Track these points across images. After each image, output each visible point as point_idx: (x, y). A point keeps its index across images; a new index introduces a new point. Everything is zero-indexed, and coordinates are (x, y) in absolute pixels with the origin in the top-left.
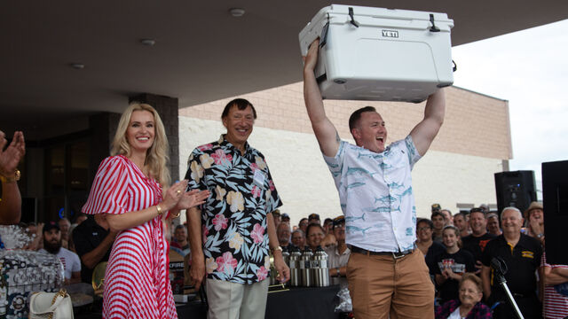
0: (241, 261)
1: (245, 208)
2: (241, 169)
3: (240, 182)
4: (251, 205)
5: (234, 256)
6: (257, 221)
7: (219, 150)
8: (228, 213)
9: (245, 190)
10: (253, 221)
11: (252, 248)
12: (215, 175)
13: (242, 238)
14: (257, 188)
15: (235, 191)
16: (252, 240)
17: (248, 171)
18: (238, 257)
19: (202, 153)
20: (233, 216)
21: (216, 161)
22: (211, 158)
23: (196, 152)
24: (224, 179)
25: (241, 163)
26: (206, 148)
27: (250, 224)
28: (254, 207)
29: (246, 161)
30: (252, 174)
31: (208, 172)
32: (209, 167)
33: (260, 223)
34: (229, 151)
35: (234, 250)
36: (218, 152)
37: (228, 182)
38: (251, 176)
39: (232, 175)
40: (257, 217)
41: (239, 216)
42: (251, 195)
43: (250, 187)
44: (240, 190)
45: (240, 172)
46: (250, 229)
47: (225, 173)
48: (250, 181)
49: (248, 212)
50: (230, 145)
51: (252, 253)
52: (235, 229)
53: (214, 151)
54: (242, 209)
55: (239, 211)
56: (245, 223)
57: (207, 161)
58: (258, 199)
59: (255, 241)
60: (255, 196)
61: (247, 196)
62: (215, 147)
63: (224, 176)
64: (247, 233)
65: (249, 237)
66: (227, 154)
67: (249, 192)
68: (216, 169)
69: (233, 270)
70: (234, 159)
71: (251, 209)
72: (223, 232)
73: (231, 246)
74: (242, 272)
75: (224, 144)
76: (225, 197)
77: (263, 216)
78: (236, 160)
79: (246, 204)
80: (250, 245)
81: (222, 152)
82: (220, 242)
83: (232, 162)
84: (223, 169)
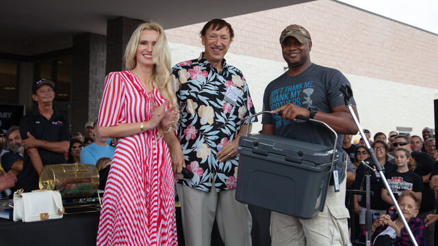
0: (207, 171)
1: (215, 121)
2: (214, 85)
3: (212, 97)
4: (221, 119)
5: (201, 165)
6: (225, 135)
7: (197, 67)
8: (198, 125)
9: (216, 105)
10: (221, 135)
12: (190, 89)
13: (210, 150)
14: (228, 105)
15: (206, 105)
17: (222, 88)
18: (204, 166)
19: (180, 68)
20: (202, 128)
21: (193, 76)
22: (189, 73)
23: (176, 67)
24: (196, 93)
25: (216, 79)
26: (185, 64)
27: (217, 137)
28: (224, 121)
29: (221, 78)
30: (225, 91)
31: (184, 87)
32: (186, 81)
33: (228, 137)
34: (205, 68)
35: (201, 159)
36: (196, 68)
37: (200, 97)
38: (223, 93)
39: (204, 91)
40: (226, 131)
41: (208, 128)
42: (222, 110)
43: (222, 103)
44: (210, 105)
45: (213, 88)
46: (217, 142)
47: (198, 88)
48: (222, 97)
49: (217, 126)
50: (206, 62)
52: (203, 140)
53: (192, 67)
54: (211, 122)
55: (208, 124)
56: (213, 135)
57: (184, 76)
58: (228, 115)
60: (226, 111)
61: (218, 111)
62: (194, 63)
63: (197, 91)
64: (214, 145)
65: (215, 149)
66: (202, 70)
67: (220, 107)
68: (191, 84)
69: (199, 179)
70: (209, 76)
71: (221, 124)
72: (192, 142)
73: (198, 156)
74: (207, 181)
75: (202, 61)
76: (197, 110)
77: (232, 132)
78: (211, 77)
79: (215, 118)
81: (198, 69)
82: (189, 151)
83: (207, 78)
84: (197, 84)
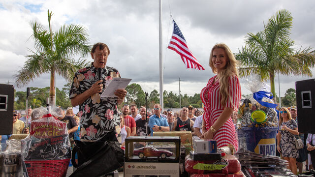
0: (99, 130)
1: (101, 101)
5: (95, 127)
6: (108, 108)
7: (89, 71)
8: (91, 105)
10: (106, 108)
11: (106, 123)
13: (100, 117)
16: (106, 118)
18: (98, 127)
19: (79, 73)
20: (94, 106)
21: (86, 77)
22: (84, 76)
26: (83, 71)
27: (104, 110)
29: (103, 76)
31: (81, 83)
32: (82, 80)
33: (111, 108)
34: (94, 71)
35: (95, 124)
36: (88, 72)
40: (109, 105)
41: (97, 106)
46: (104, 112)
47: (89, 83)
49: (103, 103)
50: (94, 68)
51: (106, 125)
52: (95, 113)
53: (86, 72)
54: (99, 102)
55: (97, 103)
56: (102, 109)
57: (81, 77)
59: (108, 119)
62: (87, 69)
63: (89, 85)
64: (102, 114)
65: (104, 117)
66: (92, 73)
68: (85, 81)
69: (95, 135)
70: (96, 75)
71: (105, 102)
72: (89, 115)
73: (93, 122)
74: (100, 136)
75: (92, 68)
77: (113, 105)
79: (101, 99)
80: (104, 121)
82: (87, 120)
83: (95, 77)
84: (89, 81)
